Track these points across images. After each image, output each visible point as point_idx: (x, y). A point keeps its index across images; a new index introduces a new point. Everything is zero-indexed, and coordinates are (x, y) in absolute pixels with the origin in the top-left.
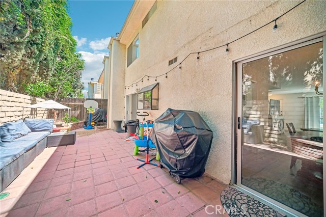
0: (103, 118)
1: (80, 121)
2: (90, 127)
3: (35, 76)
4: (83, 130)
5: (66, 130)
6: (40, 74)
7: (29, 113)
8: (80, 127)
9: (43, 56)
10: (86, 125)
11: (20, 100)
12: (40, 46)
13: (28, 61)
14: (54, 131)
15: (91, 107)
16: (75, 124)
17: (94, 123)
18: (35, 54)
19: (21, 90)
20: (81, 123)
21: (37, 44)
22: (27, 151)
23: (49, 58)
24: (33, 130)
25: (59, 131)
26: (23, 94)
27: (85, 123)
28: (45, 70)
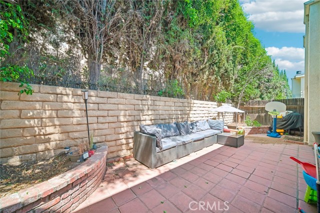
0: (298, 126)
1: (263, 126)
2: (275, 135)
3: (220, 86)
4: (265, 136)
5: (235, 133)
6: (224, 84)
7: (217, 115)
8: (263, 133)
9: (222, 71)
10: (271, 132)
11: (208, 106)
12: (218, 64)
13: (213, 78)
14: (224, 131)
15: (275, 110)
16: (255, 128)
17: (282, 131)
18: (215, 71)
19: (212, 99)
20: (264, 128)
21: (216, 64)
22: (195, 141)
23: (229, 70)
24: (212, 128)
25: (229, 132)
26: (213, 101)
27: (270, 129)
28: (227, 80)
